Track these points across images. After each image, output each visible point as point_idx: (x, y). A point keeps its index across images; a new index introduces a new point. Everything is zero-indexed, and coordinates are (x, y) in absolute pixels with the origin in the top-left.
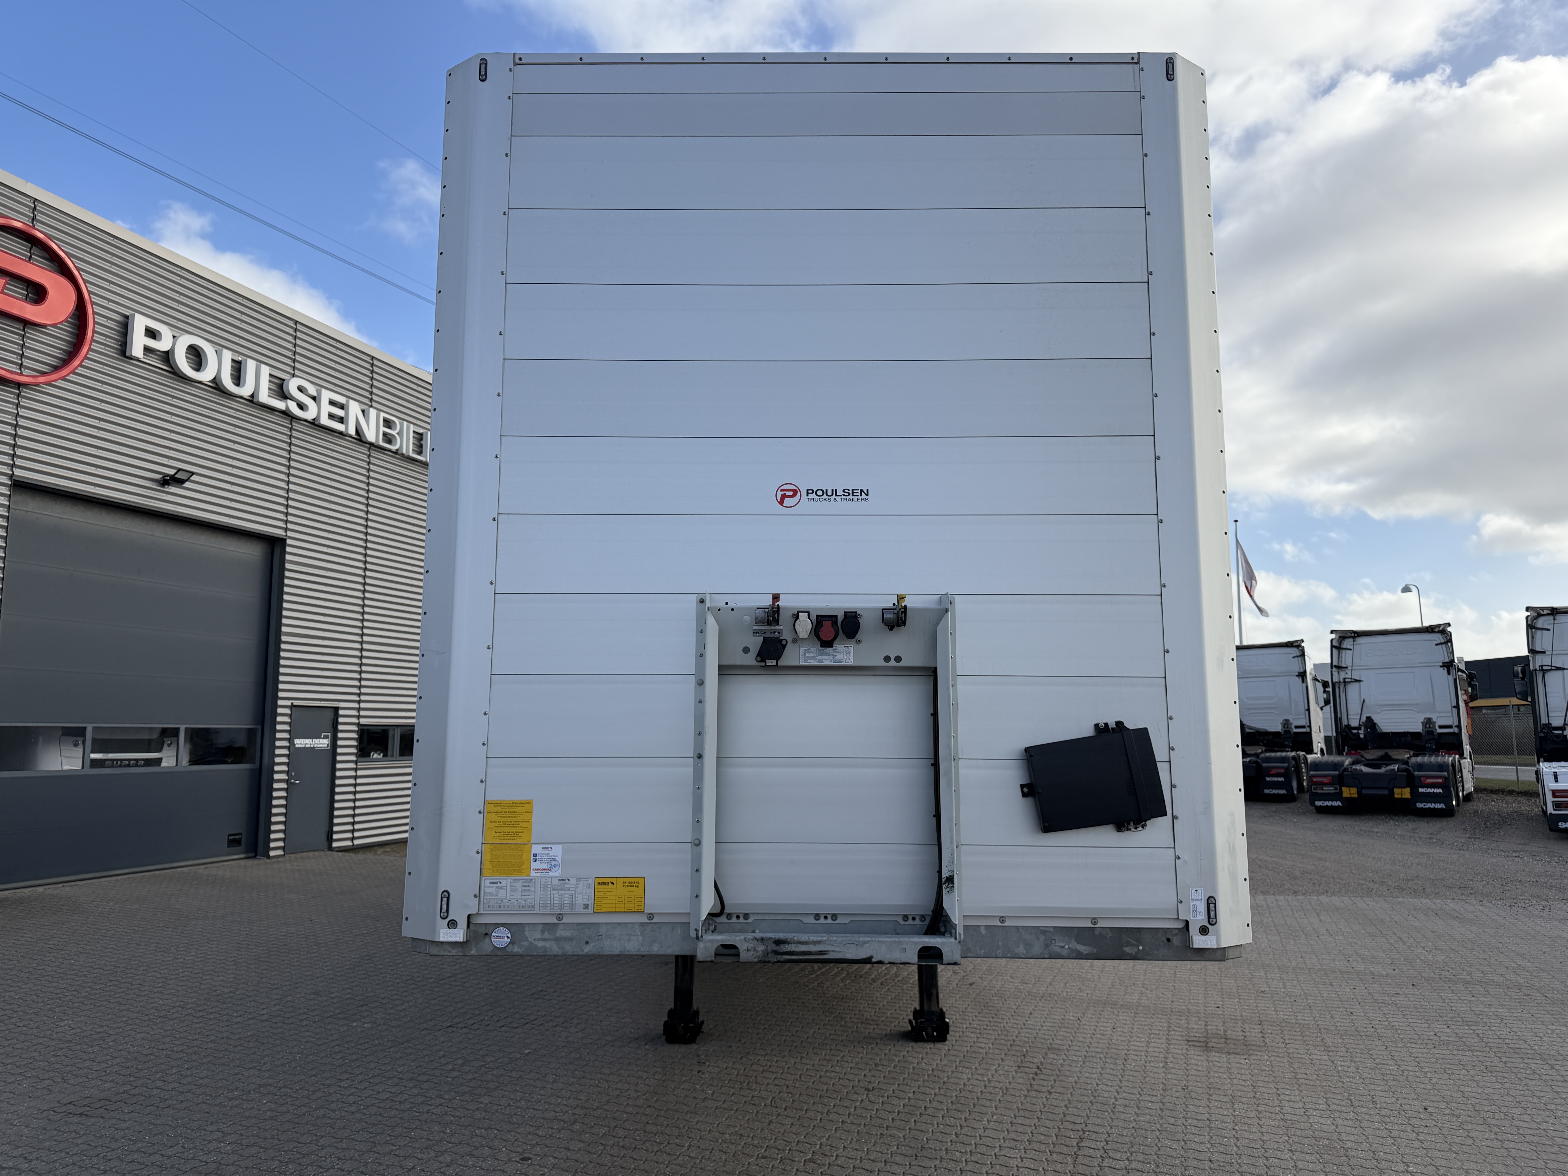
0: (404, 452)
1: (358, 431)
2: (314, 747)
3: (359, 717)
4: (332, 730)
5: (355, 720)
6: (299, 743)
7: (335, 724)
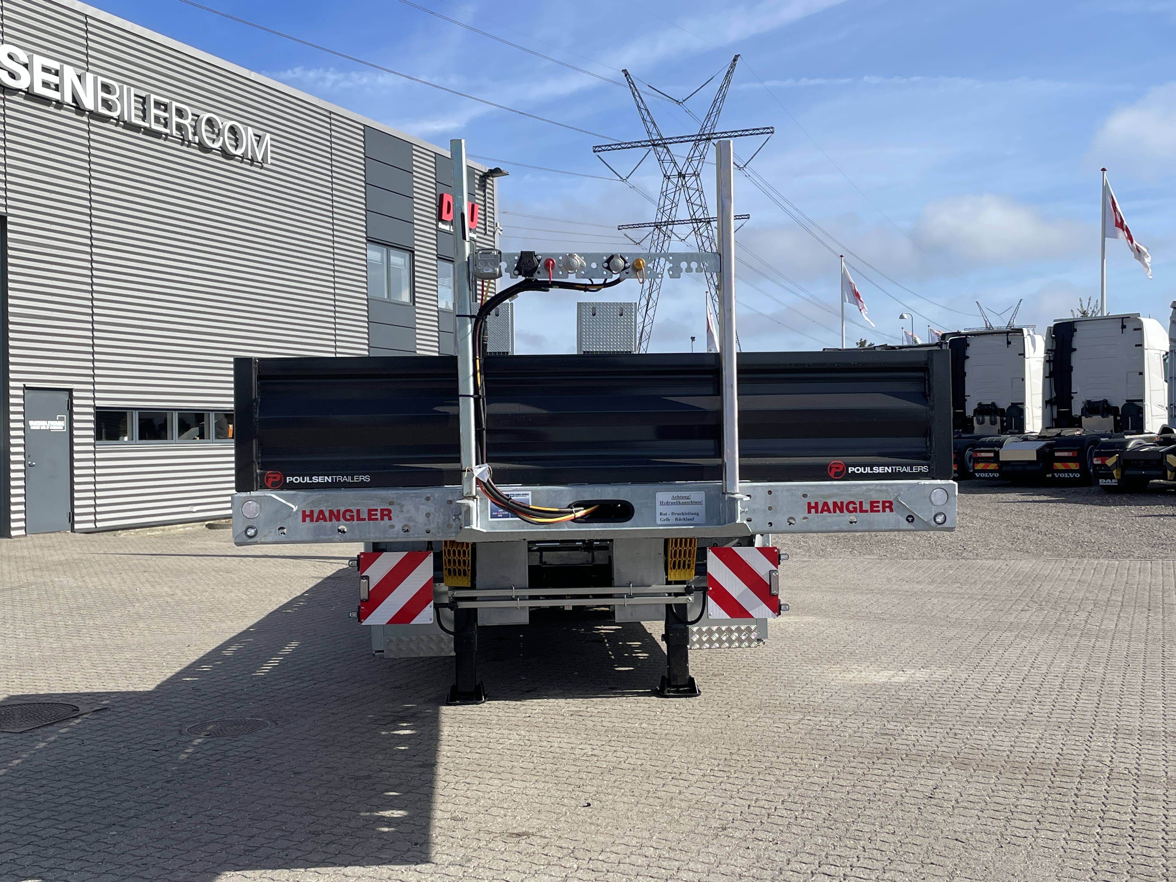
0: (126, 119)
1: (74, 100)
2: (49, 429)
3: (94, 399)
4: (68, 412)
5: (91, 402)
6: (35, 425)
7: (70, 406)
